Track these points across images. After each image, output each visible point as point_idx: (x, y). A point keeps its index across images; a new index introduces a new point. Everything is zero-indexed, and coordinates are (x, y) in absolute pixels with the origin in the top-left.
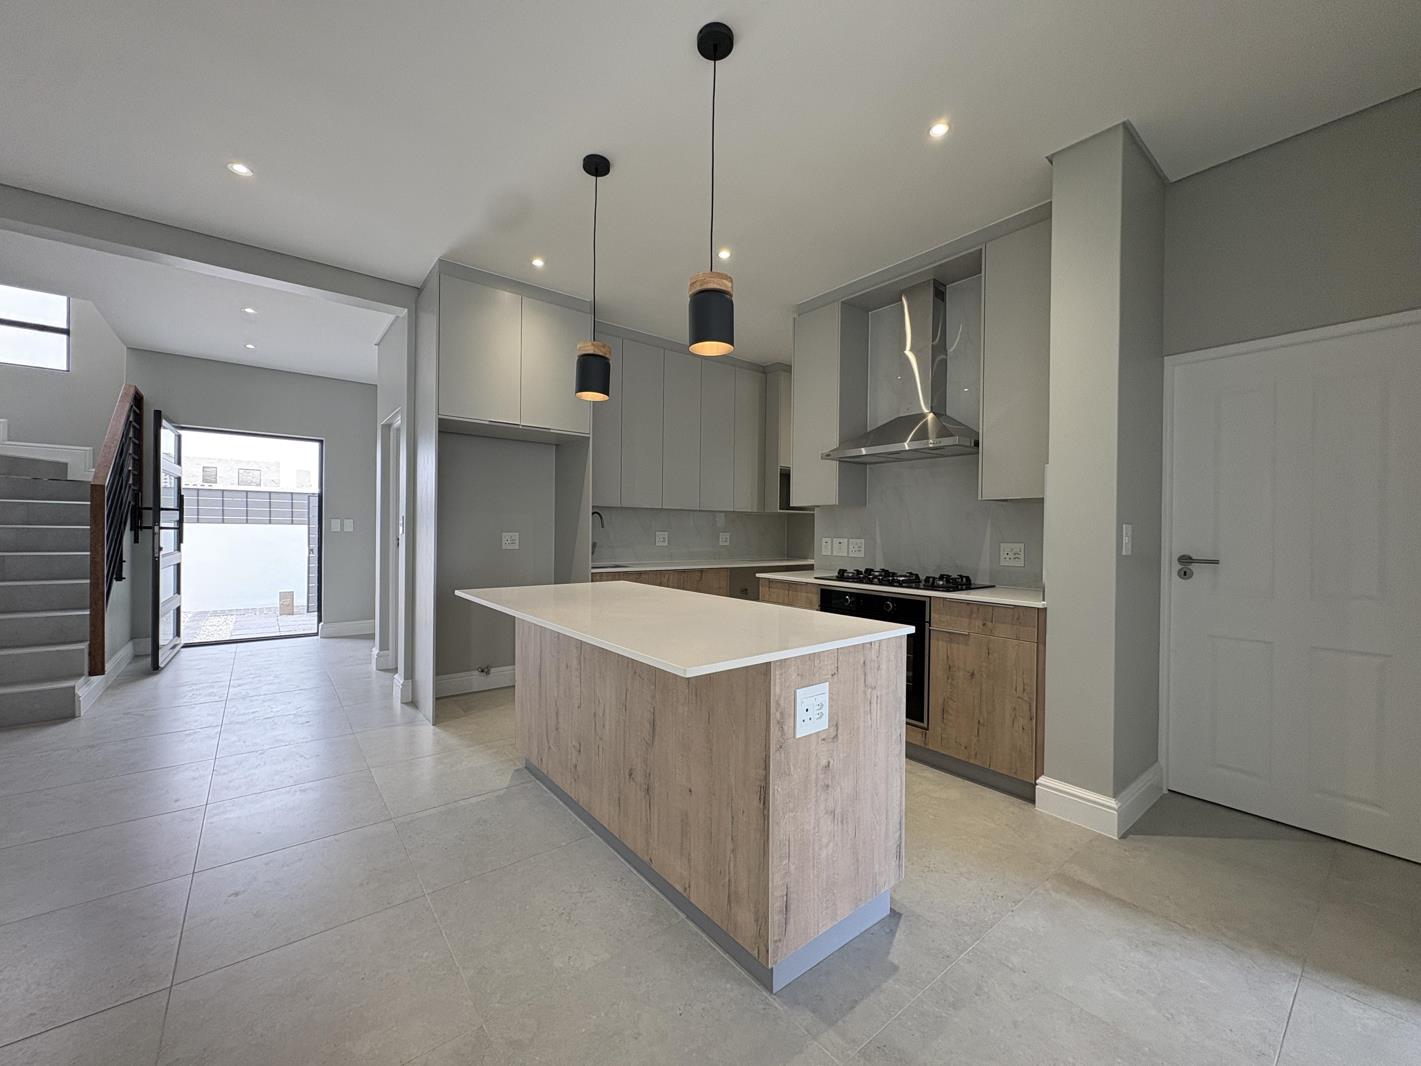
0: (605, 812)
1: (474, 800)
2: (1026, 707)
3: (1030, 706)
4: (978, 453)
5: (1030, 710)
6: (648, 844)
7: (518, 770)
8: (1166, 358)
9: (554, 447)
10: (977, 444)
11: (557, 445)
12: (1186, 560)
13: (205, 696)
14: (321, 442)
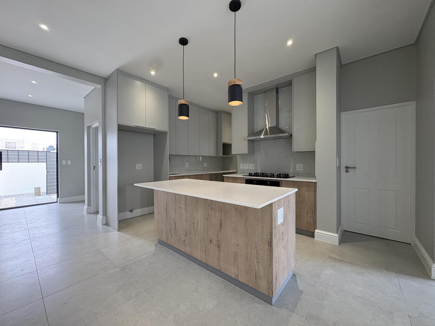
0: (198, 254)
1: (145, 256)
2: (311, 210)
3: (312, 210)
4: (292, 138)
5: (312, 211)
6: (219, 263)
7: (156, 244)
8: (341, 113)
9: (153, 135)
10: (291, 135)
11: (154, 134)
12: (347, 167)
13: (18, 228)
14: (57, 132)
